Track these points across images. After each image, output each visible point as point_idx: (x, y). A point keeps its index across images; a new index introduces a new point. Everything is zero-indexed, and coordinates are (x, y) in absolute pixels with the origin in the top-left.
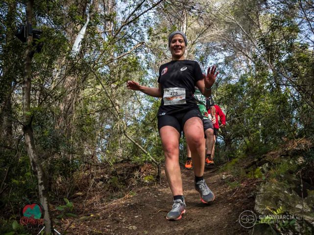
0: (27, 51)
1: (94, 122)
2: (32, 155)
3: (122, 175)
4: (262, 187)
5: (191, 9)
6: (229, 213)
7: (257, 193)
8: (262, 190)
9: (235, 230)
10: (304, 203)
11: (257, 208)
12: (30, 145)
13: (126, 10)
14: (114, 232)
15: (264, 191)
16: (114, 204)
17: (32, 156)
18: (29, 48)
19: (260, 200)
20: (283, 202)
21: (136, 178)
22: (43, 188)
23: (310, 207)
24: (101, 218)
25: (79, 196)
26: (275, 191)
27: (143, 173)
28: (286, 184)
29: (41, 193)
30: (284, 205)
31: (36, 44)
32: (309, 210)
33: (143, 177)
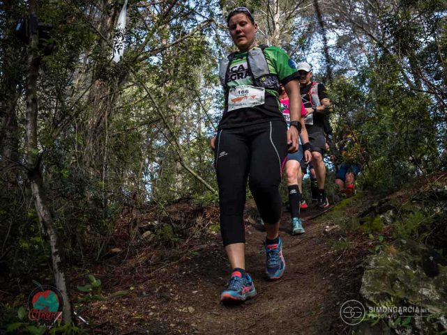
0: (31, 58)
2: (42, 212)
3: (178, 222)
4: (374, 258)
6: (328, 291)
7: (367, 267)
8: (372, 263)
9: (333, 317)
10: (431, 286)
11: (364, 291)
12: (38, 198)
14: (161, 316)
15: (376, 265)
16: (164, 270)
18: (33, 52)
19: (369, 279)
20: (402, 284)
21: (199, 226)
22: (57, 259)
24: (144, 293)
25: (116, 253)
26: (392, 265)
27: (209, 219)
28: (408, 255)
29: (56, 267)
30: (403, 288)
31: (43, 47)
32: (437, 298)
33: (208, 226)
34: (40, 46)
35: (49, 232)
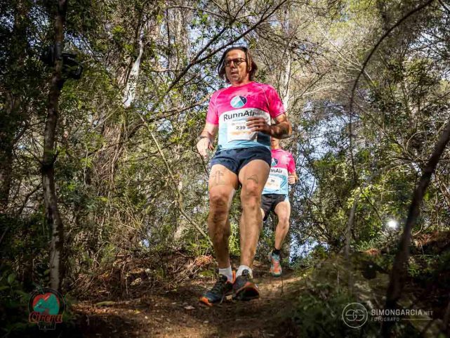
1: (143, 197)
5: (293, 48)
10: (366, 283)
12: (48, 189)
13: (197, 42)
15: (322, 267)
17: (49, 201)
18: (57, 75)
21: (189, 272)
22: (57, 239)
23: (371, 287)
26: (335, 268)
27: (199, 266)
29: (54, 245)
31: (66, 72)
32: (369, 290)
33: (198, 272)
34: (64, 71)
35: (53, 216)
